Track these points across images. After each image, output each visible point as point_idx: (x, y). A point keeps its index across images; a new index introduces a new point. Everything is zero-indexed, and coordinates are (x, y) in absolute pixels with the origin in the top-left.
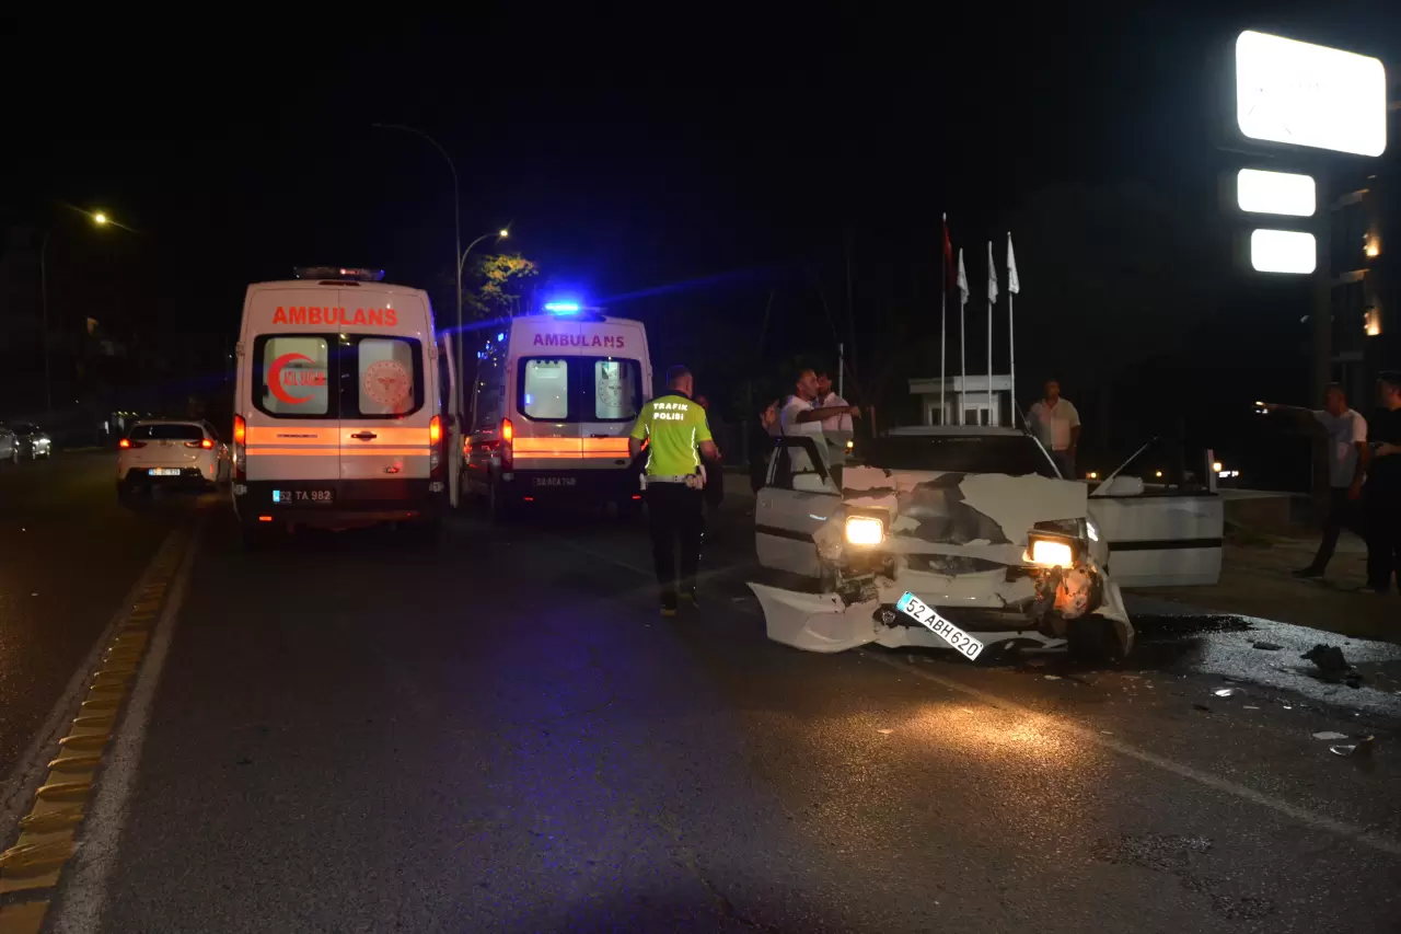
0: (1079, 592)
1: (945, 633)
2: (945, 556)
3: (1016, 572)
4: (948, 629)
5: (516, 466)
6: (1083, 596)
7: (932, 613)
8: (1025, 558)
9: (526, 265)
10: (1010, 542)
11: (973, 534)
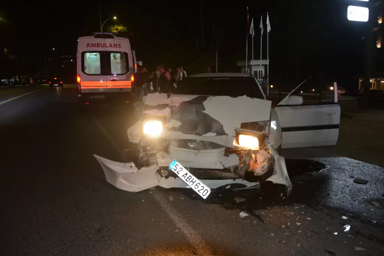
0: (264, 162)
1: (192, 183)
2: (196, 140)
3: (229, 151)
4: (194, 181)
5: (82, 92)
6: (266, 164)
7: (186, 171)
8: (235, 144)
9: (124, 28)
10: (227, 135)
11: (208, 129)
